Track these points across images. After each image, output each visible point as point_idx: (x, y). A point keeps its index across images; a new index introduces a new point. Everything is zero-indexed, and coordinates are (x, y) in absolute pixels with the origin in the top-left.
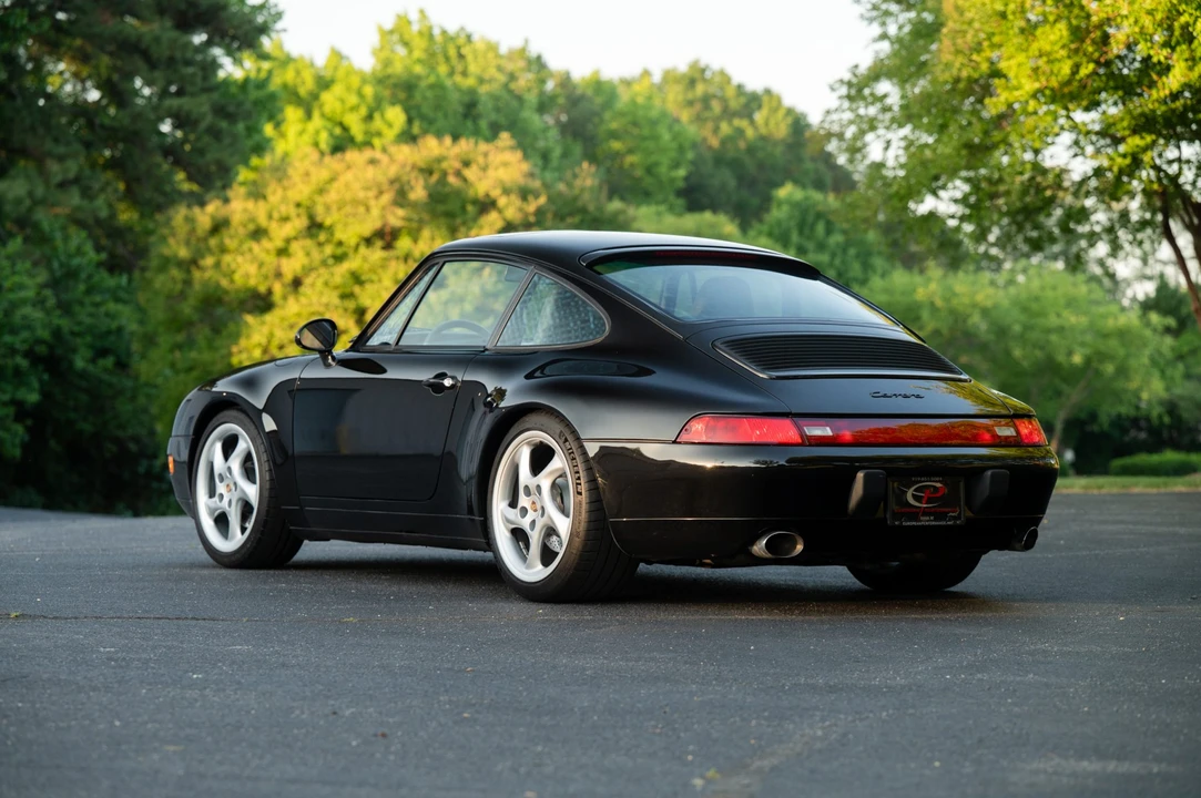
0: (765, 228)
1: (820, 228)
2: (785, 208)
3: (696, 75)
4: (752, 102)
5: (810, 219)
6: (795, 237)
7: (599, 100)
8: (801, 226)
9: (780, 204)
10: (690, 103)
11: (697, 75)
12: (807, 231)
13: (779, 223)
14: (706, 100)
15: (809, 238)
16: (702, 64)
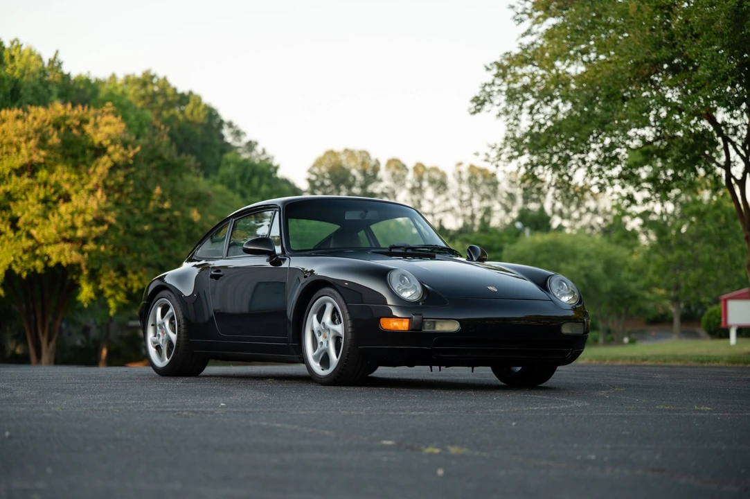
0: (218, 178)
1: (255, 181)
2: (232, 166)
3: (146, 80)
4: (184, 99)
5: (248, 175)
6: (238, 186)
7: (89, 91)
8: (242, 178)
9: (228, 163)
10: (143, 97)
11: (148, 80)
12: (246, 182)
13: (228, 176)
14: (154, 96)
15: (247, 186)
16: (152, 73)
